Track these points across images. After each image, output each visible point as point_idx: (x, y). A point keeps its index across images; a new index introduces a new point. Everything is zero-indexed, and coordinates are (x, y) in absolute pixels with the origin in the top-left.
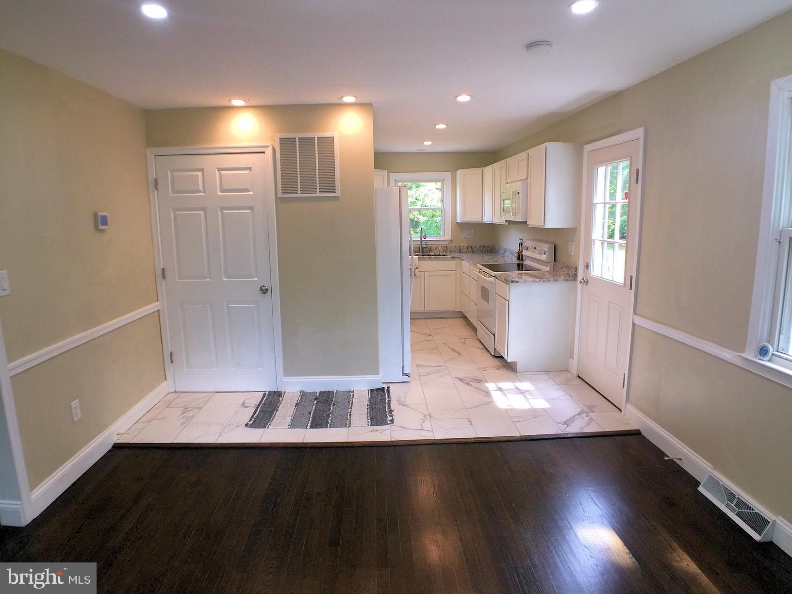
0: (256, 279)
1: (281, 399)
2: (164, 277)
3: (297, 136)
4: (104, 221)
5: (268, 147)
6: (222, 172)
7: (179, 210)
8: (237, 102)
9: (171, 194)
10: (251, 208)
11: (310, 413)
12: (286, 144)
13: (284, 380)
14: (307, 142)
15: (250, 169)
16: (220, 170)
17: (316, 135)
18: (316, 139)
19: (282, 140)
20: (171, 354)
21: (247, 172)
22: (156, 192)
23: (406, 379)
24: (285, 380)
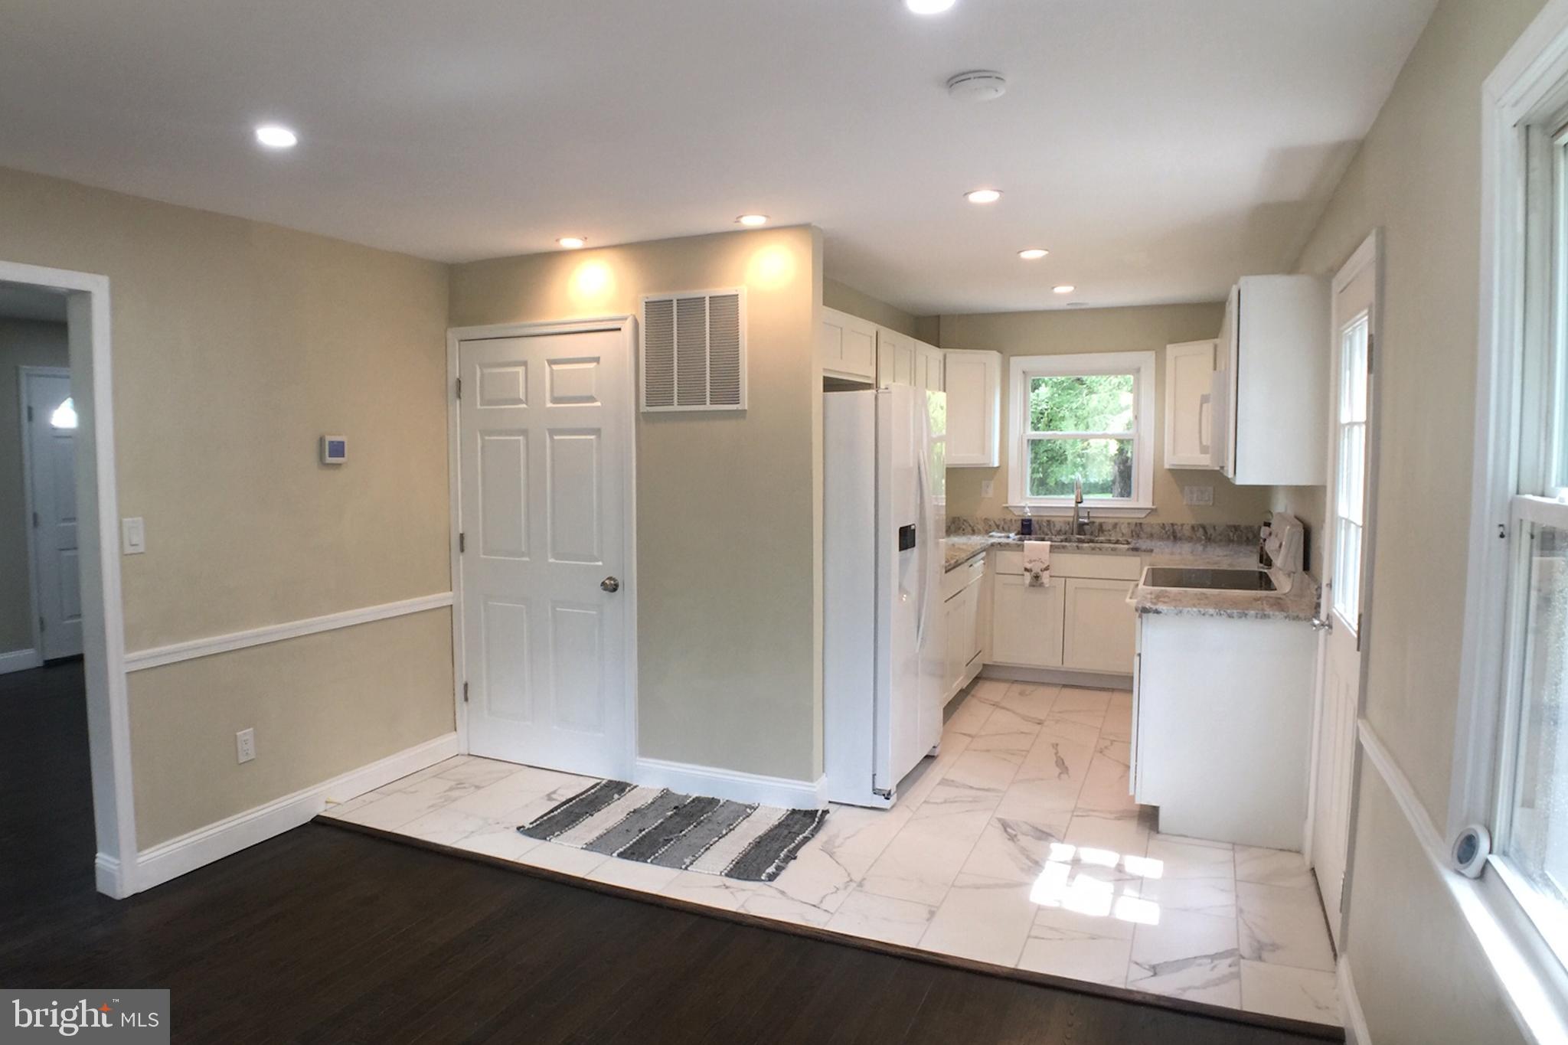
0: (600, 563)
1: (616, 796)
2: (462, 550)
3: (674, 295)
4: (338, 449)
5: (626, 319)
6: (555, 367)
7: (491, 433)
8: (569, 242)
9: (479, 407)
10: (597, 432)
11: (641, 831)
12: (657, 311)
13: (637, 763)
14: (691, 307)
15: (597, 360)
16: (552, 362)
17: (707, 292)
18: (707, 299)
19: (650, 305)
20: (466, 685)
21: (593, 365)
22: (458, 402)
23: (879, 801)
24: (641, 764)
